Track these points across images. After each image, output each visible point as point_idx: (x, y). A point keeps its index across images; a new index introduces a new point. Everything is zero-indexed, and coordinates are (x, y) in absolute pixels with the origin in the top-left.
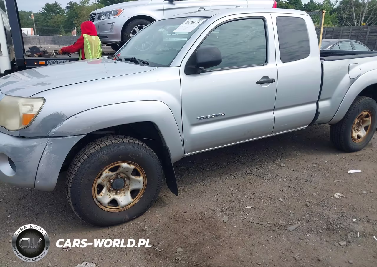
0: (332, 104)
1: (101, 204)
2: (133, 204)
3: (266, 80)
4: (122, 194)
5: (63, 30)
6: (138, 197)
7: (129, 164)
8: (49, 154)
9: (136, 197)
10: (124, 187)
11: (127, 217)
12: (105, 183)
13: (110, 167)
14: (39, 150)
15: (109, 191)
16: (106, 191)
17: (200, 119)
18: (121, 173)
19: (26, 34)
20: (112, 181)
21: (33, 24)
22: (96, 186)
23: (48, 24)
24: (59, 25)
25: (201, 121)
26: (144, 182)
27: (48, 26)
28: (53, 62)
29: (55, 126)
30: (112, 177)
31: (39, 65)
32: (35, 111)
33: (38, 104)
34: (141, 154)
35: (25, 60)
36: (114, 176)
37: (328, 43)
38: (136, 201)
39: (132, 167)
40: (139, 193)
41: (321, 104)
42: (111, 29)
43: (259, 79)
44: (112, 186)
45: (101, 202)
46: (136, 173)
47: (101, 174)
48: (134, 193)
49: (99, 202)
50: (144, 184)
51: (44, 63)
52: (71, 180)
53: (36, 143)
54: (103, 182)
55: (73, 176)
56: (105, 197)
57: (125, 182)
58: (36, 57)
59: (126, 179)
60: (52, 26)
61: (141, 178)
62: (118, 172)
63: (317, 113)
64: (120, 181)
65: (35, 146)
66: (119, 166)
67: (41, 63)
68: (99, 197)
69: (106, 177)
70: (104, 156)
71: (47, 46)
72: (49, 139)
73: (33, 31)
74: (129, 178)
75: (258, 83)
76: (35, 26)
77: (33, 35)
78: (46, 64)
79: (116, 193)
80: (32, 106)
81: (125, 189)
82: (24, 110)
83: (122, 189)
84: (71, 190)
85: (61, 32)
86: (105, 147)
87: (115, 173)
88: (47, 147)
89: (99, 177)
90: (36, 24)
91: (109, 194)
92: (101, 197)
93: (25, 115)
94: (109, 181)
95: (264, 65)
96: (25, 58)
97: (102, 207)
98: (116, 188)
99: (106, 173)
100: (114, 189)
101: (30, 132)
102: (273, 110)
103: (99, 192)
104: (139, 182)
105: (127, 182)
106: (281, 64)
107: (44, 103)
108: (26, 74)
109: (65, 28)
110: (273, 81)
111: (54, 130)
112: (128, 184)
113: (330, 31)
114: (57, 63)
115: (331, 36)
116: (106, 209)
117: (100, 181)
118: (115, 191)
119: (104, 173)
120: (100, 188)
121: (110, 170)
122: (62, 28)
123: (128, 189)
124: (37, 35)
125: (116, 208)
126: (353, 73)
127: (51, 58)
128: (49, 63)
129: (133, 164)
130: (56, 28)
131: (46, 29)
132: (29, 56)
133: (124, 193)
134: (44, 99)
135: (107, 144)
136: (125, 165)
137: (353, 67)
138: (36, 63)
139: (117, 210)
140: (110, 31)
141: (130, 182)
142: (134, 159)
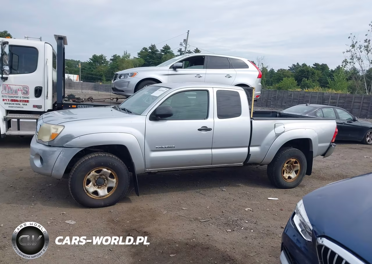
0: (262, 150)
1: (88, 192)
2: (107, 196)
3: (206, 129)
4: (102, 189)
5: (104, 78)
6: (112, 192)
7: (107, 169)
8: (62, 156)
9: (111, 192)
10: (104, 185)
11: (103, 203)
12: (91, 179)
13: (96, 170)
14: (57, 154)
15: (94, 185)
16: (92, 185)
17: (157, 148)
18: (102, 175)
19: (72, 80)
20: (96, 179)
21: (79, 72)
22: (86, 180)
23: (93, 73)
24: (102, 74)
25: (158, 149)
26: (116, 183)
27: (92, 74)
28: (82, 107)
29: (67, 142)
30: (97, 177)
31: (72, 108)
32: (58, 132)
33: (60, 129)
34: (116, 164)
35: (62, 104)
36: (98, 176)
37: (313, 108)
38: (110, 194)
39: (110, 172)
40: (113, 190)
41: (251, 149)
42: (128, 86)
43: (200, 128)
44: (96, 182)
45: (88, 191)
46: (111, 176)
47: (90, 173)
48: (109, 189)
49: (87, 190)
50: (116, 184)
51: (75, 106)
52: (72, 174)
53: (56, 150)
54: (90, 178)
55: (73, 172)
56: (91, 188)
57: (105, 182)
58: (71, 102)
59: (105, 179)
60: (96, 75)
61: (115, 180)
62: (100, 174)
63: (249, 155)
64: (101, 180)
65: (55, 151)
66: (101, 170)
67: (73, 106)
68: (86, 187)
69: (93, 175)
70: (93, 162)
71: (88, 91)
72: (63, 148)
73: (78, 78)
74: (107, 179)
75: (199, 130)
76: (81, 73)
77: (78, 81)
78: (77, 108)
79: (98, 188)
80: (57, 129)
81: (104, 186)
82: (53, 131)
83: (102, 186)
84: (71, 179)
85: (103, 80)
86: (94, 157)
87: (98, 174)
88: (62, 152)
89: (89, 175)
90: (82, 71)
91: (93, 187)
92: (88, 187)
93: (53, 133)
94: (95, 179)
95: (205, 119)
96: (63, 103)
97: (88, 194)
98: (99, 184)
99: (93, 173)
100: (97, 185)
101: (54, 143)
102: (212, 148)
103: (88, 184)
104: (113, 182)
105: (106, 181)
106: (217, 120)
107: (64, 128)
108: (61, 113)
109: (107, 77)
110: (210, 130)
111: (67, 144)
112: (106, 183)
113: (343, 97)
114: (85, 107)
115: (344, 101)
116: (90, 196)
117: (89, 177)
118: (98, 186)
119: (92, 172)
120: (88, 182)
121: (96, 172)
122: (104, 76)
123: (106, 186)
124: (81, 82)
125: (97, 196)
126: (278, 130)
127: (81, 103)
128: (79, 107)
129: (110, 170)
130: (99, 76)
131: (90, 77)
132: (66, 101)
133: (103, 188)
134: (64, 126)
135: (96, 156)
136: (105, 170)
137: (279, 126)
138: (70, 106)
139: (97, 198)
140: (126, 87)
141: (108, 182)
142: (111, 167)
